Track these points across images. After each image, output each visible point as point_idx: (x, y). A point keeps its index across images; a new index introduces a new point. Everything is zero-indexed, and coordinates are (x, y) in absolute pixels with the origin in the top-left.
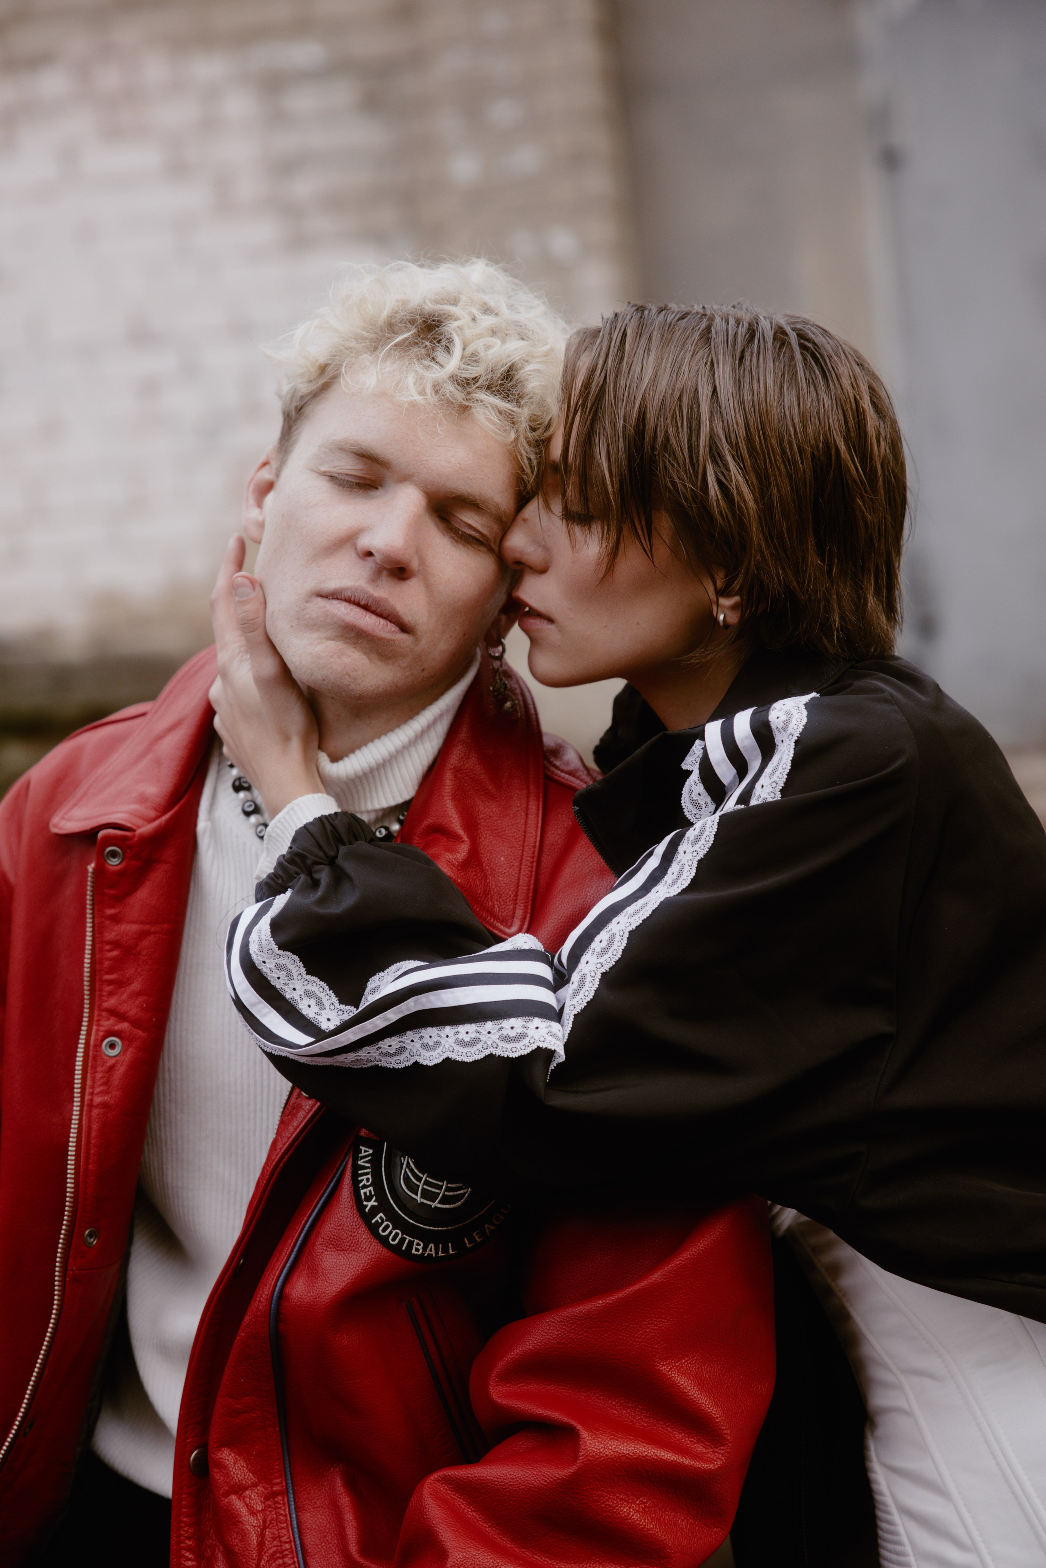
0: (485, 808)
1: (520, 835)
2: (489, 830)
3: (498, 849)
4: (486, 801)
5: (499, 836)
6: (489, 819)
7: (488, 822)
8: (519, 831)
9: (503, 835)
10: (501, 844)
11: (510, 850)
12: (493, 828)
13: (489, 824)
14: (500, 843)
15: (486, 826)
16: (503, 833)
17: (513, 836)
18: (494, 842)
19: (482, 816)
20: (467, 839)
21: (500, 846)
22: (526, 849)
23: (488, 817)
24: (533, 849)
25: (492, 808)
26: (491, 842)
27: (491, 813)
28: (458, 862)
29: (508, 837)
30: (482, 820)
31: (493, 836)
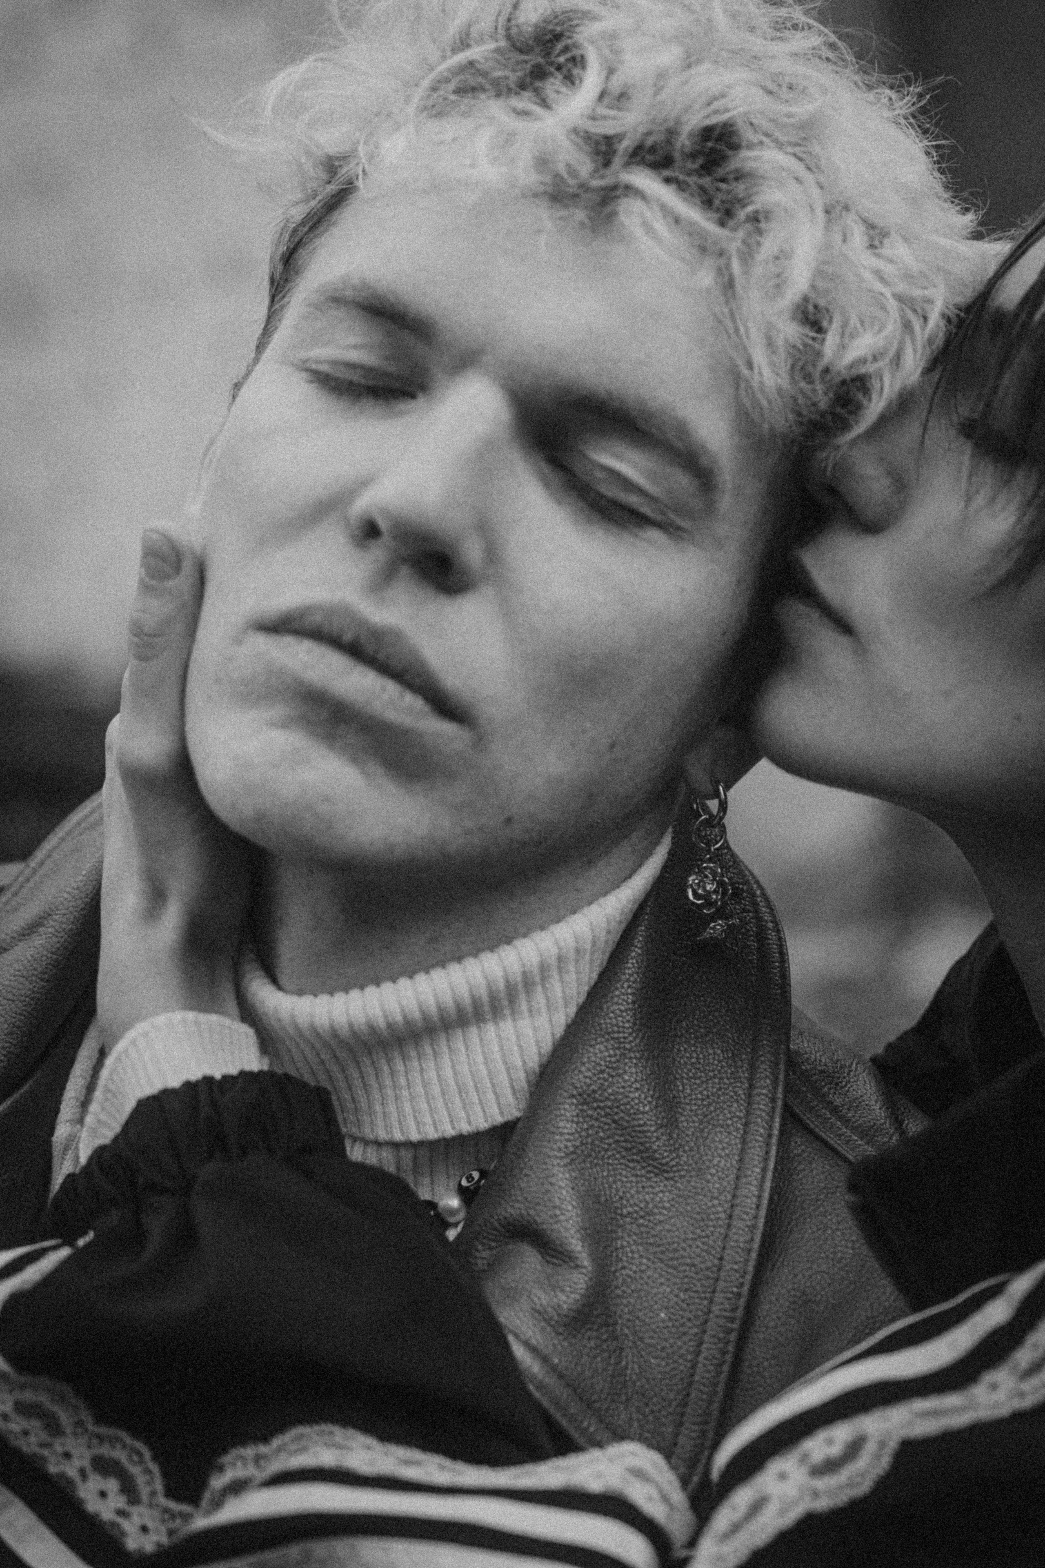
0: (638, 1192)
1: (709, 1264)
2: (641, 1244)
3: (655, 1291)
4: (643, 1176)
5: (661, 1260)
6: (642, 1217)
7: (642, 1225)
8: (709, 1253)
9: (672, 1259)
10: (662, 1280)
11: (682, 1295)
12: (652, 1241)
13: (643, 1229)
14: (661, 1276)
15: (635, 1234)
16: (671, 1255)
17: (693, 1265)
18: (649, 1273)
19: (630, 1209)
20: (586, 1263)
21: (662, 1284)
22: (719, 1297)
23: (642, 1213)
24: (733, 1301)
25: (656, 1194)
26: (642, 1271)
27: (651, 1205)
28: (559, 1315)
29: (681, 1264)
30: (628, 1219)
31: (649, 1259)
